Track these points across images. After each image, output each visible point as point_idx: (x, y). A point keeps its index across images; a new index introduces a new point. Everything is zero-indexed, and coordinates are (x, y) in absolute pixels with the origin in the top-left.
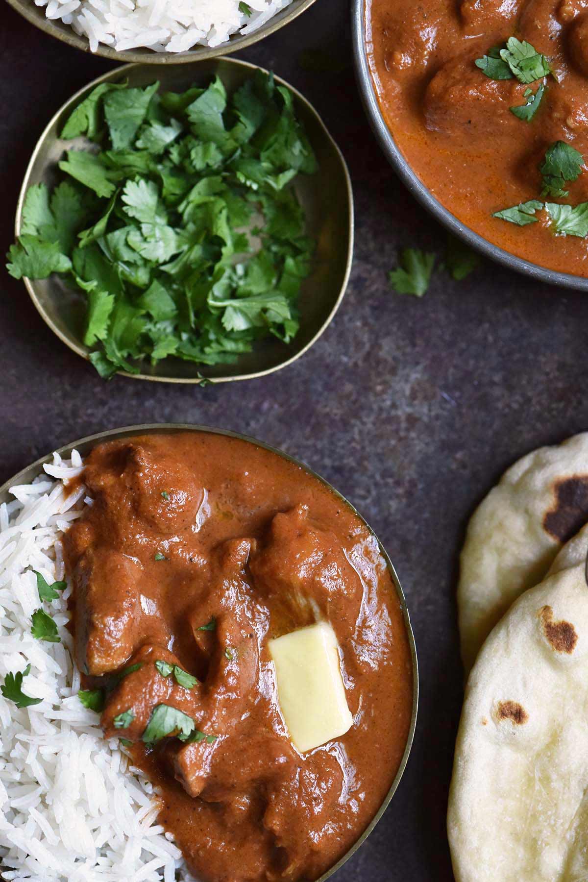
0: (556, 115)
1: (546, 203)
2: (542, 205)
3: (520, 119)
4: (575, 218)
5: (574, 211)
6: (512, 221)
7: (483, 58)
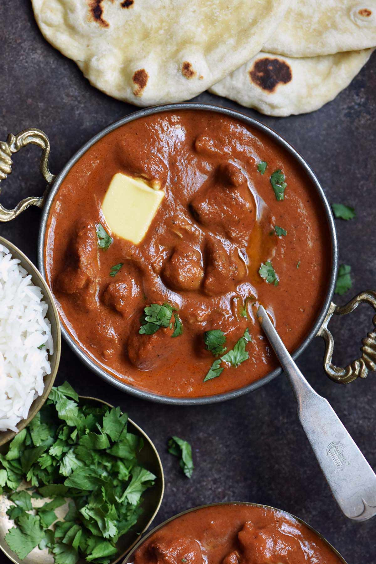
0: (191, 321)
1: (221, 358)
2: (219, 360)
3: (179, 335)
4: (237, 353)
5: (235, 351)
6: (213, 377)
7: (141, 329)
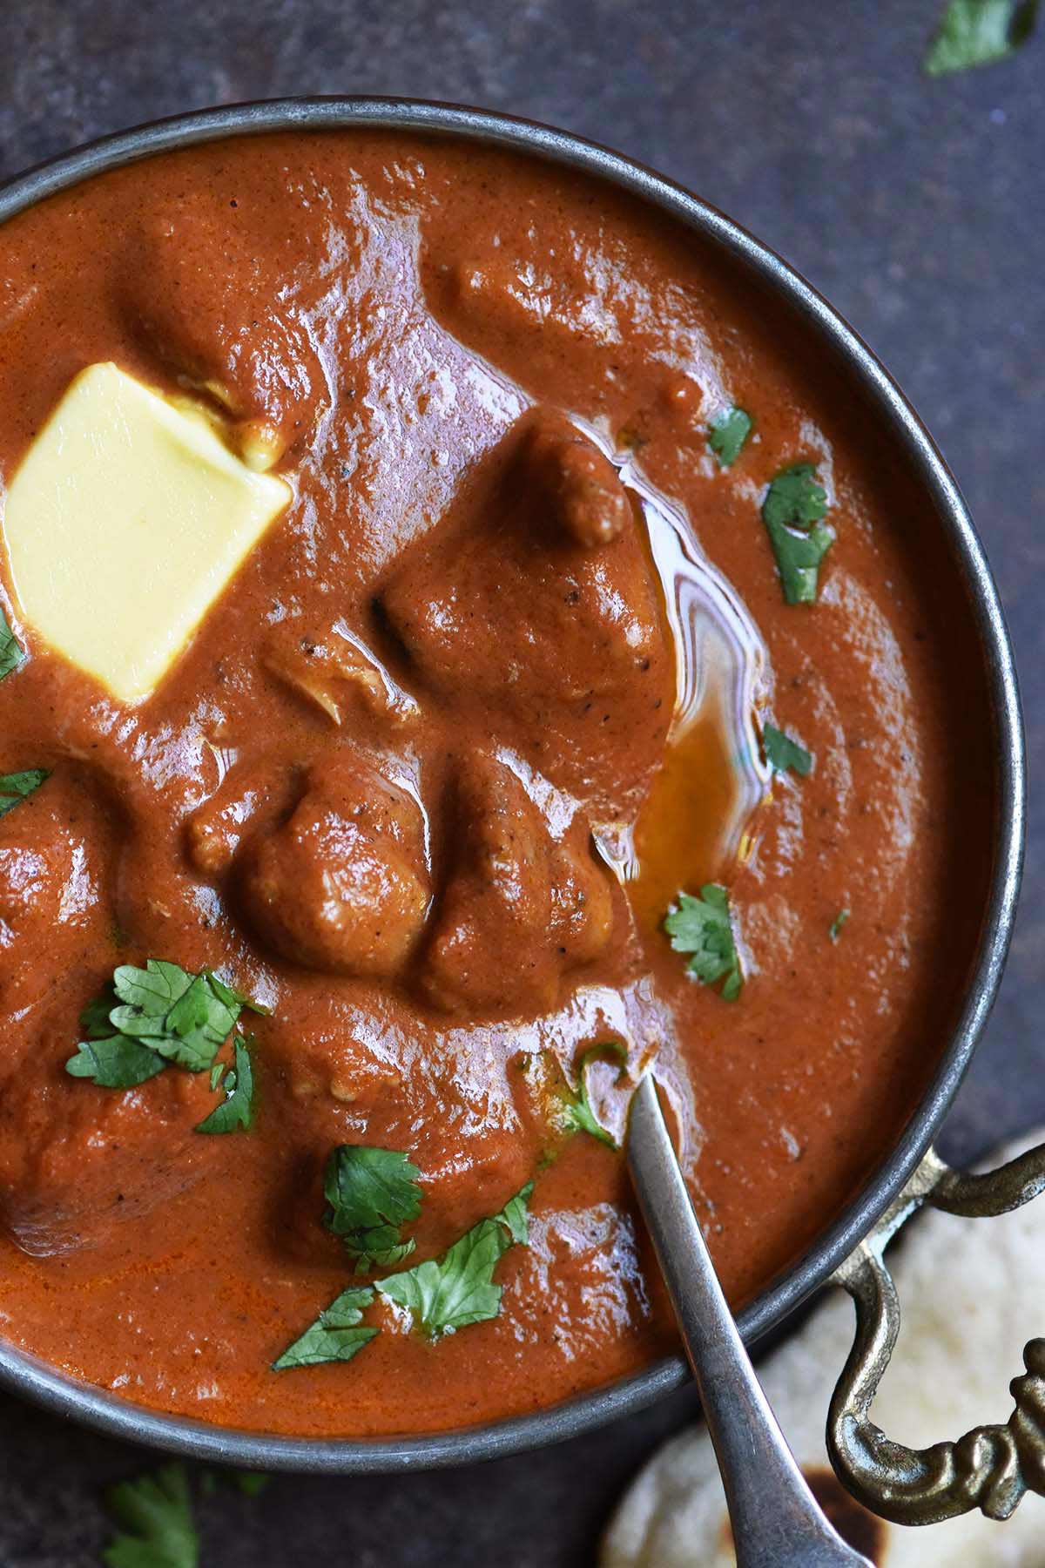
0: (303, 1089)
1: (377, 1284)
2: (368, 1292)
3: (227, 1133)
4: (455, 1281)
5: (445, 1267)
6: (322, 1359)
7: (78, 1052)
